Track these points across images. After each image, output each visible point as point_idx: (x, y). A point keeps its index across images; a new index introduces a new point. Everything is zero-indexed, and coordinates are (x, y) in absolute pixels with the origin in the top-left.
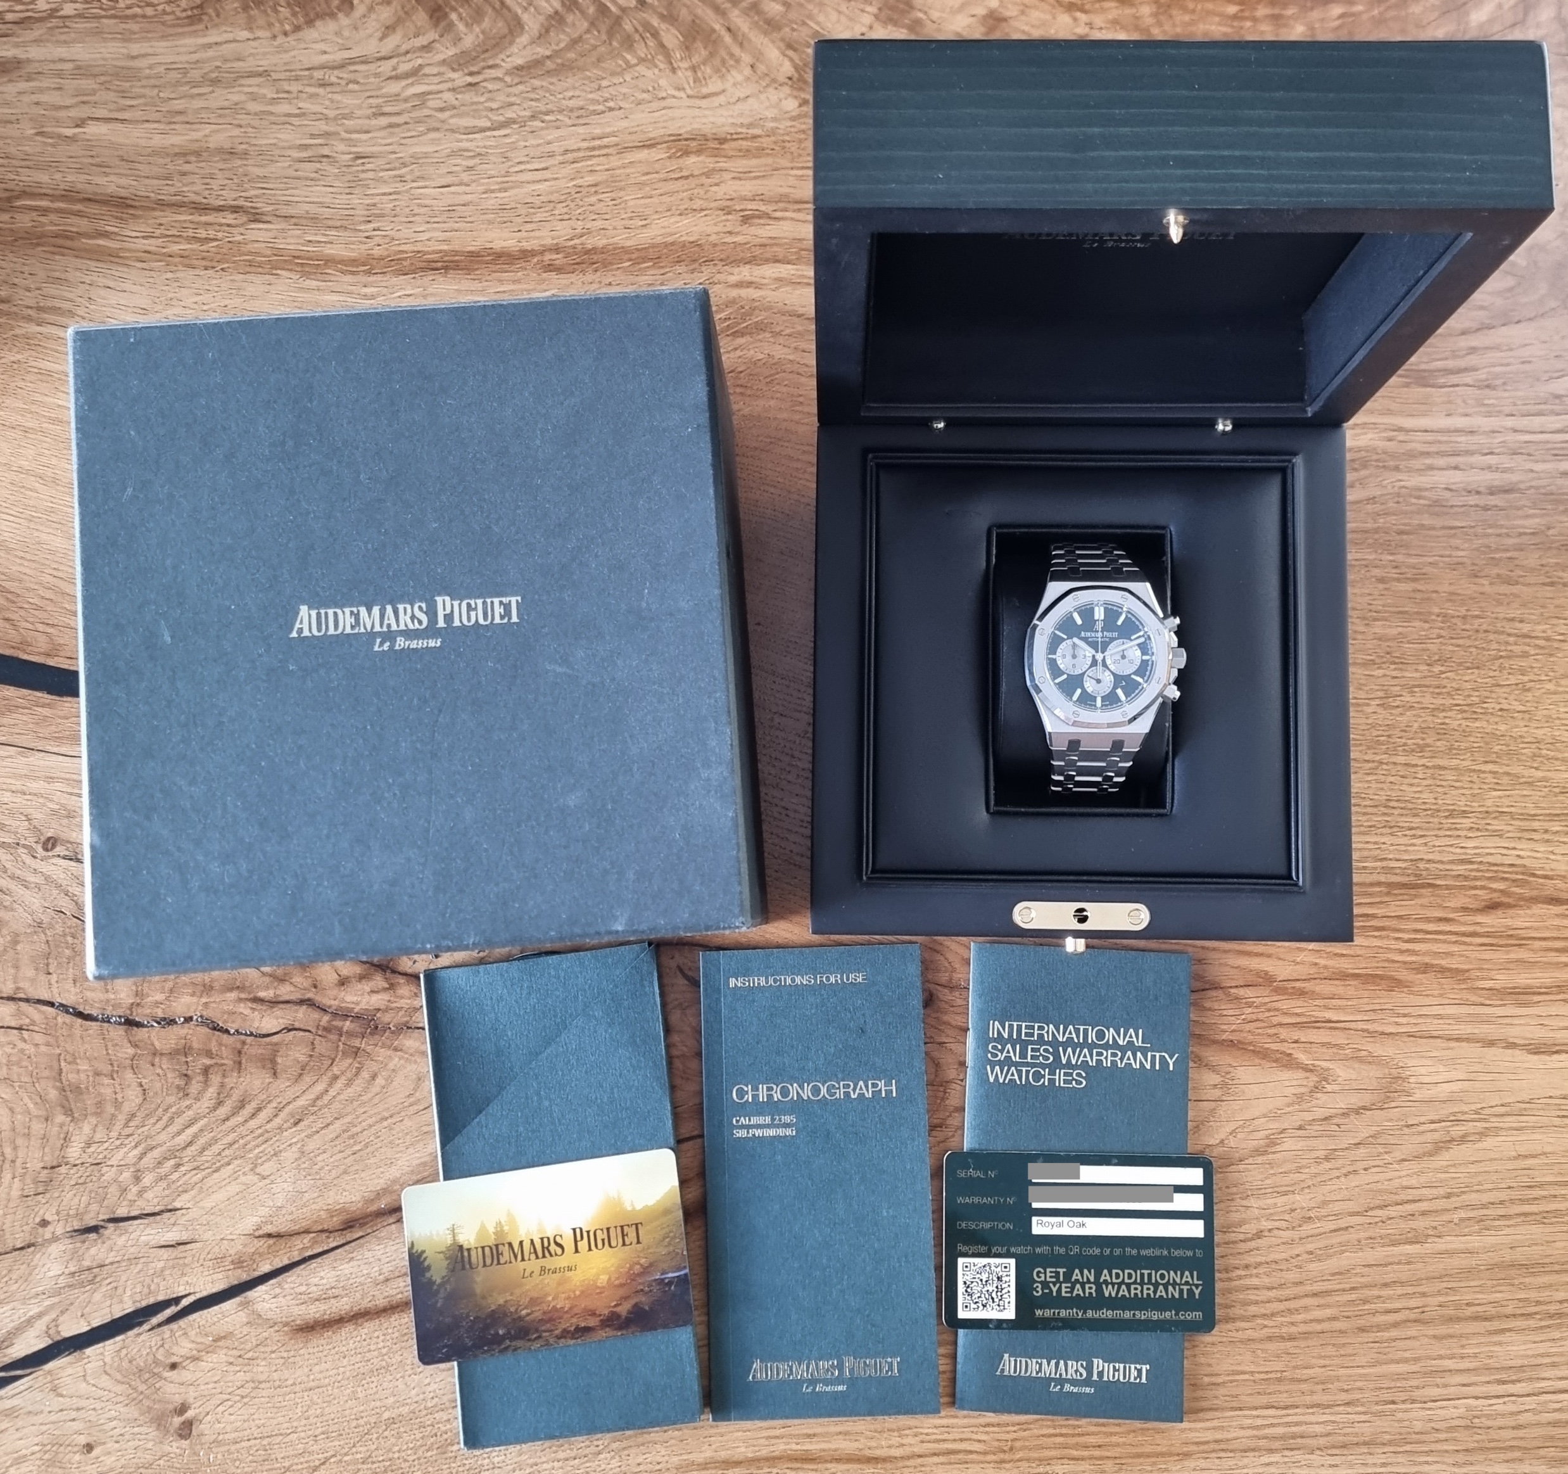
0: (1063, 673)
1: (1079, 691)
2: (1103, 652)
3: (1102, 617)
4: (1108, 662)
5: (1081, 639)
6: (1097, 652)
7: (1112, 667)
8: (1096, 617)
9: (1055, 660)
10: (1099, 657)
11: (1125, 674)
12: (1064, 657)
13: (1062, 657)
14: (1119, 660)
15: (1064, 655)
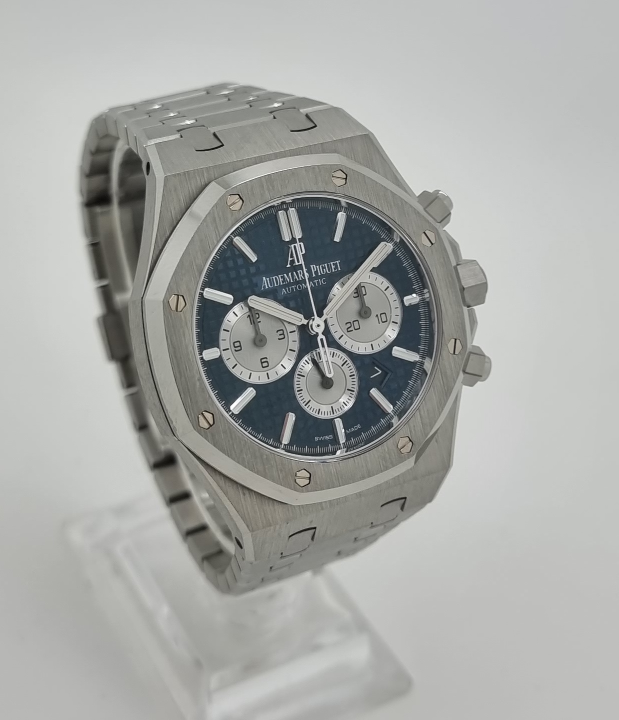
0: (245, 385)
1: (291, 418)
2: (320, 315)
3: (298, 235)
4: (337, 332)
5: (264, 294)
6: (308, 316)
7: (347, 342)
8: (287, 238)
9: (219, 361)
10: (317, 325)
11: (377, 349)
12: (239, 348)
13: (233, 349)
14: (357, 321)
15: (237, 344)
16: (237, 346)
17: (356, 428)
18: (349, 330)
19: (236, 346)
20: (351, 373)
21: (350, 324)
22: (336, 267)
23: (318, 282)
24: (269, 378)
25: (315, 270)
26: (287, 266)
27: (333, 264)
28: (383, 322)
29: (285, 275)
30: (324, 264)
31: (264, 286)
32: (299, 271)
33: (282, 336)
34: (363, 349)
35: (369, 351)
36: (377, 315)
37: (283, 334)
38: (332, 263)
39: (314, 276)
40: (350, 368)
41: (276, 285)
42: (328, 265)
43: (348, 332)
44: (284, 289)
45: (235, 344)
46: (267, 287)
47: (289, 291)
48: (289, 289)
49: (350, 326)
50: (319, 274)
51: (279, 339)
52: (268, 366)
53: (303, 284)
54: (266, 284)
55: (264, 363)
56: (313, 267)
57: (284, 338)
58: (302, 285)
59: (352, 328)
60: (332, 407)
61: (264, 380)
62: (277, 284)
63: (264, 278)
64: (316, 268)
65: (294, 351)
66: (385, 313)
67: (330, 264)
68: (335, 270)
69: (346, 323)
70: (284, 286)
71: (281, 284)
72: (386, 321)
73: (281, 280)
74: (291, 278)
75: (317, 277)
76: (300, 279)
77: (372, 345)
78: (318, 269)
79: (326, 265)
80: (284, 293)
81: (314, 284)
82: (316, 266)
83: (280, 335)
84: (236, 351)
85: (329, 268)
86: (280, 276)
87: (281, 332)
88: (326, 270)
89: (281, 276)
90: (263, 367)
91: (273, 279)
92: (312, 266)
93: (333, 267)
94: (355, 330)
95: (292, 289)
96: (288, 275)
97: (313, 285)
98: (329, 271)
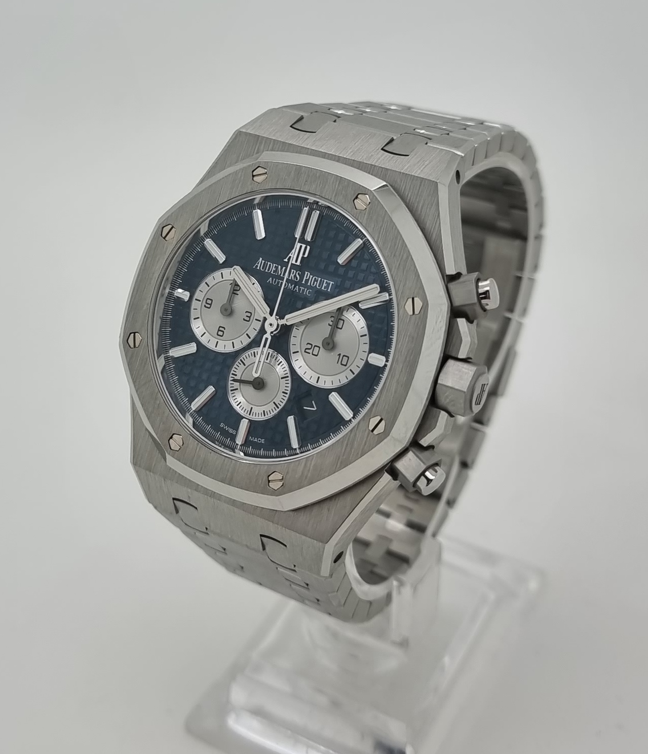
0: (192, 339)
4: (295, 345)
7: (297, 360)
10: (270, 323)
11: (321, 385)
12: (209, 306)
13: (204, 303)
14: (319, 348)
15: (209, 302)
16: (209, 303)
17: (260, 440)
18: (307, 351)
19: (207, 302)
20: (285, 390)
21: (311, 346)
22: (327, 287)
23: (303, 290)
24: (216, 347)
25: (308, 278)
26: (285, 260)
27: (327, 282)
28: (342, 364)
29: (279, 267)
30: (318, 277)
31: (257, 266)
32: (292, 270)
33: (248, 319)
34: (308, 375)
35: (313, 382)
36: (340, 355)
37: (250, 317)
38: (325, 281)
39: (303, 282)
40: (286, 386)
41: (266, 271)
42: (321, 280)
43: (305, 352)
44: (271, 278)
45: (208, 300)
46: (258, 268)
47: (275, 283)
48: (275, 281)
49: (310, 347)
50: (309, 284)
51: (244, 320)
52: (222, 336)
53: (290, 284)
54: (259, 265)
55: (221, 332)
56: (308, 274)
57: (249, 321)
58: (288, 284)
59: (310, 351)
60: (252, 408)
61: (211, 346)
62: (268, 270)
63: (261, 259)
64: (310, 277)
65: (250, 338)
66: (348, 357)
67: (324, 281)
68: (325, 288)
69: (308, 344)
70: (273, 276)
71: (272, 272)
72: (346, 365)
73: (274, 269)
74: (283, 272)
75: (305, 285)
76: (290, 278)
77: (319, 378)
78: (311, 279)
79: (319, 279)
80: (269, 282)
81: (300, 289)
82: (310, 274)
83: (247, 316)
84: (205, 306)
85: (321, 283)
86: (274, 265)
87: (249, 315)
88: (317, 284)
89: (276, 266)
90: (218, 335)
91: (267, 263)
92: (306, 273)
93: (324, 285)
94: (313, 354)
95: (278, 282)
96: (281, 269)
97: (297, 290)
98: (319, 286)
